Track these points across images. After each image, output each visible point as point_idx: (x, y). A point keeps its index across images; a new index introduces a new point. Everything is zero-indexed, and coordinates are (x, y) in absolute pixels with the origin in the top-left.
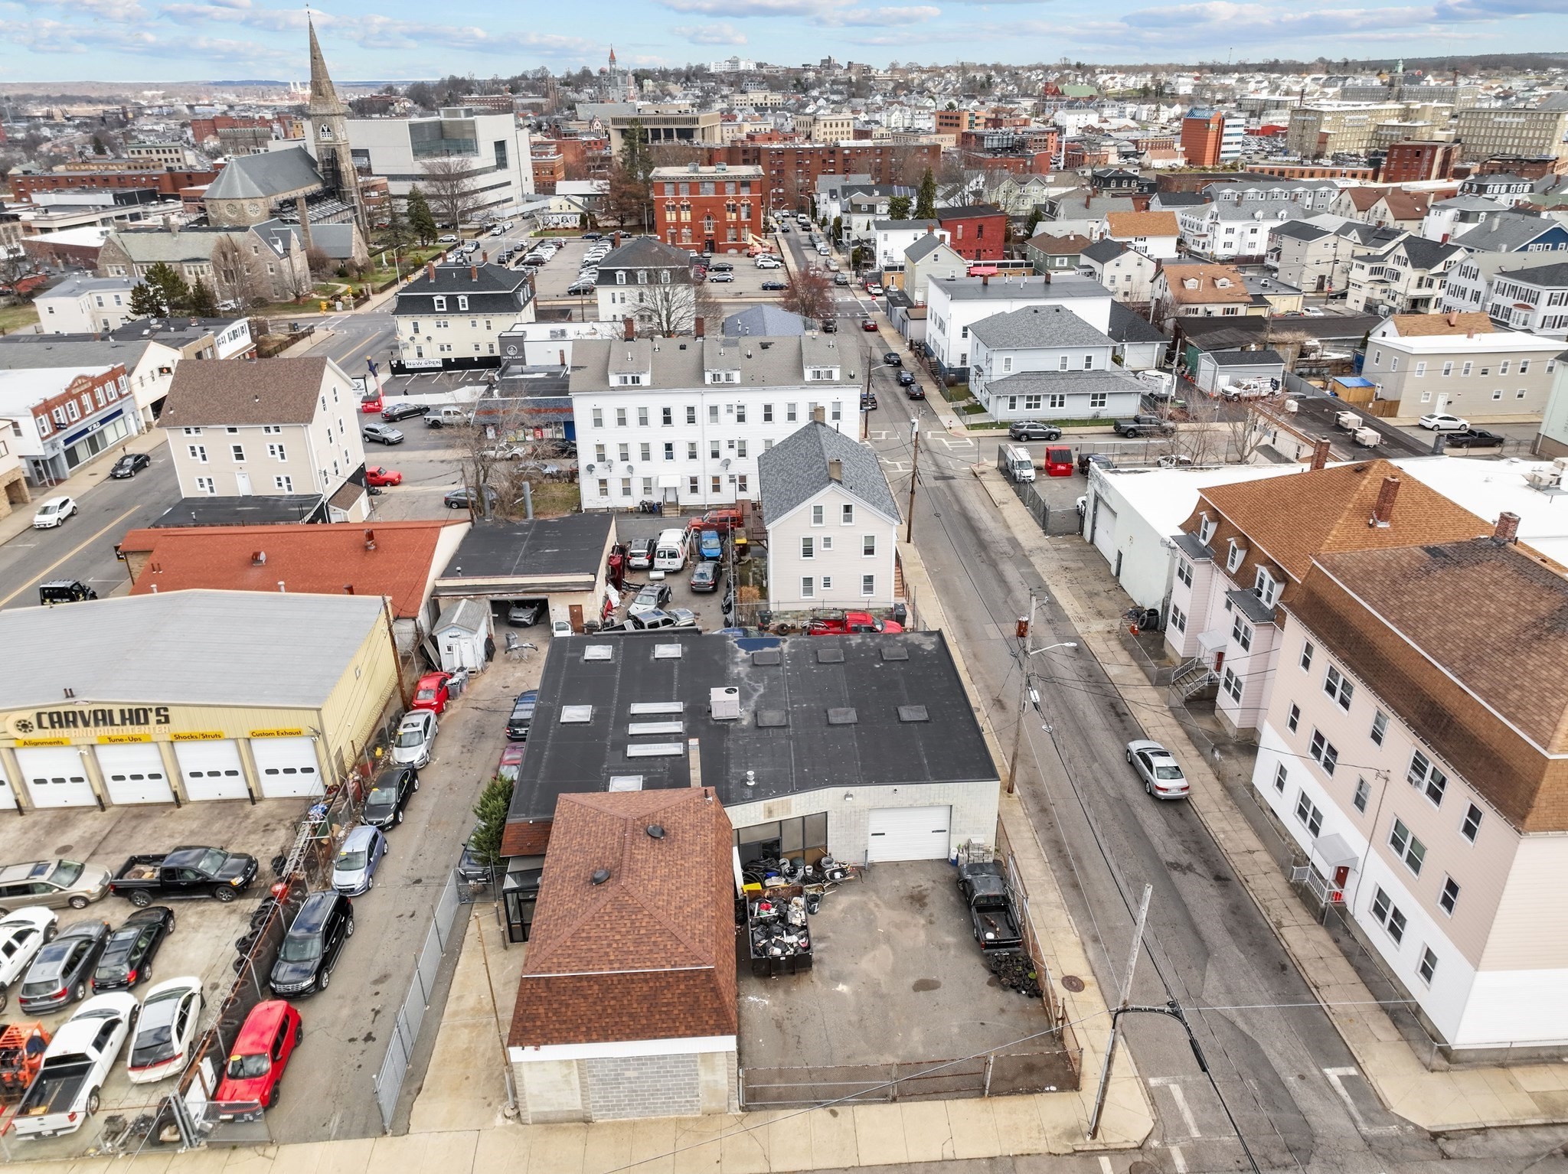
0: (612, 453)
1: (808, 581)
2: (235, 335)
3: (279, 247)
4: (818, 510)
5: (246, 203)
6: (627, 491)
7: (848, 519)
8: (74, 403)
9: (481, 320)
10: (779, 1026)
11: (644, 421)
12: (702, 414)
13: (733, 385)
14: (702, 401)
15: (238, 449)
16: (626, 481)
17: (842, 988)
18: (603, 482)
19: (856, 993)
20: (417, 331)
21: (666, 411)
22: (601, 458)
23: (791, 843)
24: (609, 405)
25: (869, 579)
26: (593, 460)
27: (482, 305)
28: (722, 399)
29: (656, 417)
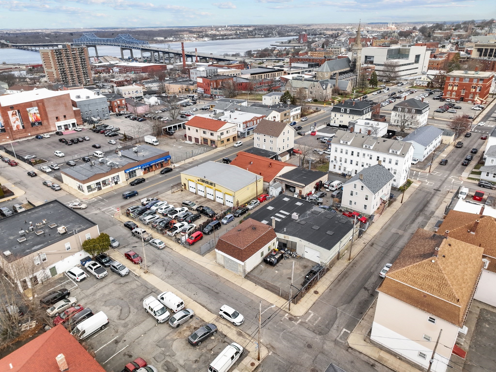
0: (338, 159)
1: (351, 202)
2: (296, 110)
3: (324, 87)
4: (355, 185)
5: (325, 73)
6: (340, 169)
7: (362, 189)
8: (252, 122)
9: (351, 116)
10: (261, 271)
11: (347, 153)
12: (361, 155)
13: (370, 149)
14: (362, 152)
15: (265, 140)
16: (340, 167)
17: (277, 272)
18: (335, 165)
19: (278, 273)
20: (335, 116)
21: (353, 152)
22: (335, 160)
23: (289, 245)
24: (339, 147)
25: (365, 206)
26: (333, 160)
27: (353, 112)
28: (367, 152)
29: (350, 153)
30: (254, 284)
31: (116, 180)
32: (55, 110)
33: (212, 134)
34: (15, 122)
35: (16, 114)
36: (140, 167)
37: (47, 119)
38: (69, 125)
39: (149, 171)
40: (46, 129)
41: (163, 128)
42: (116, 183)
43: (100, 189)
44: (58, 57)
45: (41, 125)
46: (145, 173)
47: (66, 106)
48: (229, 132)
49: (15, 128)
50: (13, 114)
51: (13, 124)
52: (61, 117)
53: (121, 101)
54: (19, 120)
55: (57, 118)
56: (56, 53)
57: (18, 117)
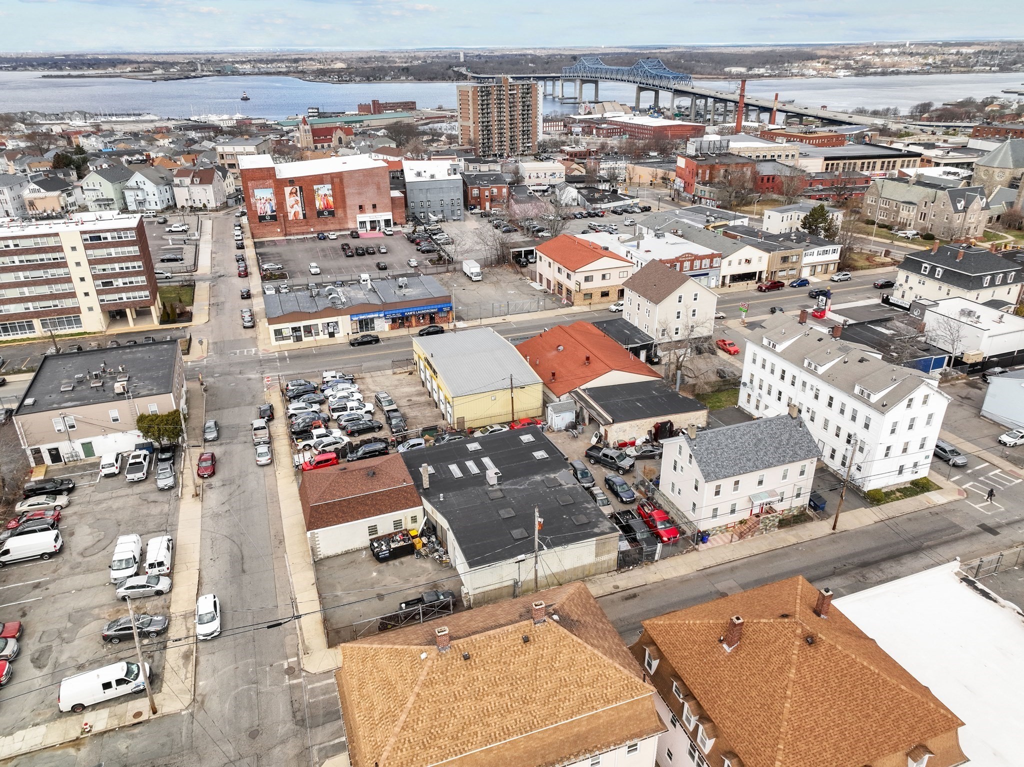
0: (756, 383)
1: (673, 485)
2: (826, 252)
4: (680, 447)
5: (997, 170)
9: (945, 287)
10: (352, 562)
11: (772, 372)
12: (798, 383)
15: (639, 305)
16: (758, 401)
17: (375, 574)
18: (749, 395)
20: (906, 281)
21: (784, 372)
22: (751, 382)
23: (439, 532)
27: (950, 278)
28: (810, 380)
29: (778, 372)
30: (313, 581)
31: (331, 330)
32: (360, 194)
33: (568, 276)
34: (292, 207)
35: (296, 193)
36: (382, 315)
37: (344, 207)
38: (379, 221)
39: (402, 325)
40: (340, 223)
41: (512, 250)
42: (332, 335)
43: (299, 339)
44: (483, 101)
45: (334, 216)
46: (392, 328)
47: (379, 188)
48: (607, 277)
49: (291, 217)
50: (291, 193)
51: (289, 209)
52: (368, 207)
53: (500, 189)
54: (300, 204)
55: (361, 207)
56: (482, 92)
57: (299, 199)
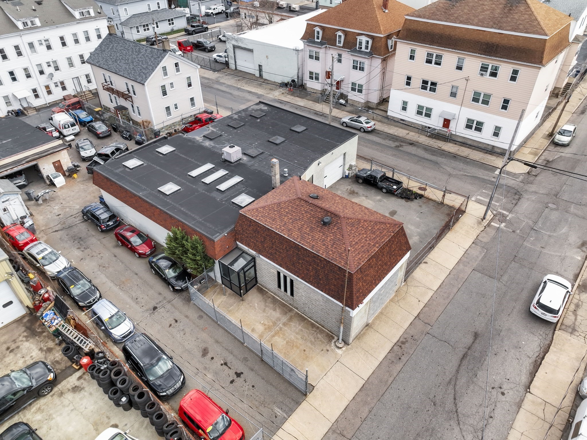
1: (168, 109)
4: (164, 69)
7: (178, 70)
13: (37, 27)
14: (23, 41)
25: (192, 99)
30: (422, 266)
